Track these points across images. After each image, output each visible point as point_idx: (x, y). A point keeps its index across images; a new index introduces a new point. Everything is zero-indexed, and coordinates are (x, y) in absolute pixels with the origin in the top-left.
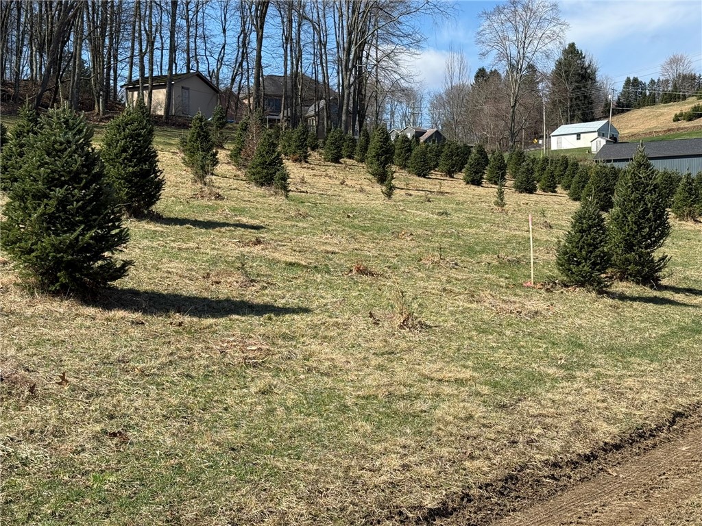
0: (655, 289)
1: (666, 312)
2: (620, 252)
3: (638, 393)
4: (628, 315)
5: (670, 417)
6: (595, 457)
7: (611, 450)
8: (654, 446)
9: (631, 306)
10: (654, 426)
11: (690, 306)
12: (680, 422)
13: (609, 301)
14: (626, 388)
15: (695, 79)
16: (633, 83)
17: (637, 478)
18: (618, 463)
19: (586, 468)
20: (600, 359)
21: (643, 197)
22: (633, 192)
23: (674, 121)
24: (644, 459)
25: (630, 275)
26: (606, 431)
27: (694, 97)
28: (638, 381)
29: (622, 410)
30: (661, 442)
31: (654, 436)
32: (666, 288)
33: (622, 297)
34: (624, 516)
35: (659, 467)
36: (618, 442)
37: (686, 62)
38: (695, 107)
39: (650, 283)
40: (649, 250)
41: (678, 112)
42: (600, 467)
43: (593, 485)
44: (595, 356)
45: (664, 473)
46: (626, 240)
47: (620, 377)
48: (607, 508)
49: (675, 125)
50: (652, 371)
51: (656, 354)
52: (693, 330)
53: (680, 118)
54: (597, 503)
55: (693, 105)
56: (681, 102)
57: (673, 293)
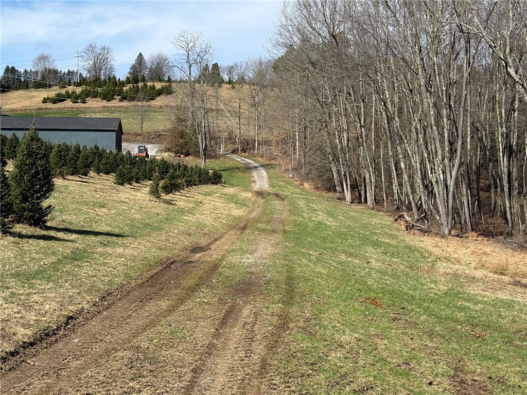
0: (43, 230)
1: (53, 246)
2: (18, 202)
3: (42, 305)
4: (27, 249)
5: (65, 320)
6: (18, 353)
7: (28, 346)
8: (56, 341)
9: (28, 242)
10: (55, 327)
11: (68, 241)
12: (72, 323)
13: (12, 239)
14: (33, 302)
15: (57, 73)
16: (11, 71)
17: (48, 364)
18: (34, 355)
19: (12, 362)
20: (12, 282)
21: (35, 163)
22: (27, 159)
23: (43, 102)
24: (50, 351)
25: (25, 219)
26: (23, 334)
27: (57, 87)
28: (41, 297)
29: (32, 317)
30: (60, 337)
31: (56, 334)
32: (51, 228)
33: (21, 236)
34: (44, 389)
35: (62, 355)
36: (32, 340)
37: (51, 60)
38: (58, 94)
39: (40, 225)
40: (39, 201)
41: (46, 96)
42: (22, 359)
43: (18, 372)
44: (7, 280)
45: (66, 359)
46: (23, 194)
47: (29, 294)
48: (31, 387)
49: (43, 106)
50: (49, 289)
51: (50, 277)
52: (72, 258)
53: (47, 101)
54: (23, 385)
55: (57, 92)
56: (48, 89)
57: (56, 232)
